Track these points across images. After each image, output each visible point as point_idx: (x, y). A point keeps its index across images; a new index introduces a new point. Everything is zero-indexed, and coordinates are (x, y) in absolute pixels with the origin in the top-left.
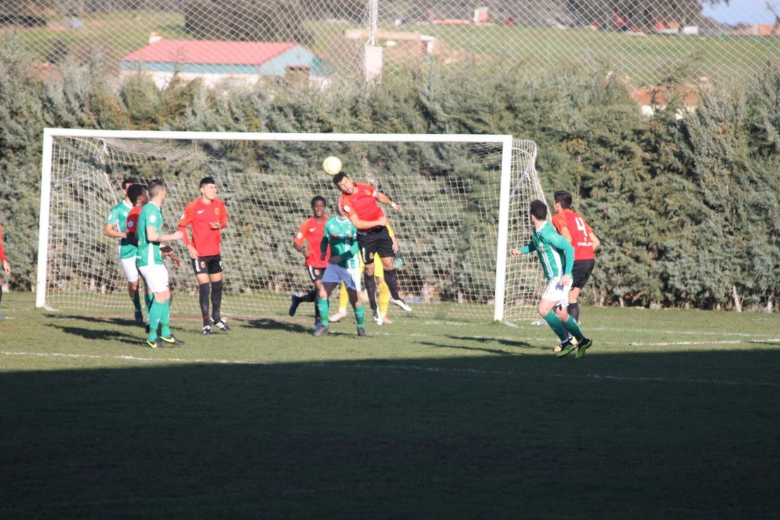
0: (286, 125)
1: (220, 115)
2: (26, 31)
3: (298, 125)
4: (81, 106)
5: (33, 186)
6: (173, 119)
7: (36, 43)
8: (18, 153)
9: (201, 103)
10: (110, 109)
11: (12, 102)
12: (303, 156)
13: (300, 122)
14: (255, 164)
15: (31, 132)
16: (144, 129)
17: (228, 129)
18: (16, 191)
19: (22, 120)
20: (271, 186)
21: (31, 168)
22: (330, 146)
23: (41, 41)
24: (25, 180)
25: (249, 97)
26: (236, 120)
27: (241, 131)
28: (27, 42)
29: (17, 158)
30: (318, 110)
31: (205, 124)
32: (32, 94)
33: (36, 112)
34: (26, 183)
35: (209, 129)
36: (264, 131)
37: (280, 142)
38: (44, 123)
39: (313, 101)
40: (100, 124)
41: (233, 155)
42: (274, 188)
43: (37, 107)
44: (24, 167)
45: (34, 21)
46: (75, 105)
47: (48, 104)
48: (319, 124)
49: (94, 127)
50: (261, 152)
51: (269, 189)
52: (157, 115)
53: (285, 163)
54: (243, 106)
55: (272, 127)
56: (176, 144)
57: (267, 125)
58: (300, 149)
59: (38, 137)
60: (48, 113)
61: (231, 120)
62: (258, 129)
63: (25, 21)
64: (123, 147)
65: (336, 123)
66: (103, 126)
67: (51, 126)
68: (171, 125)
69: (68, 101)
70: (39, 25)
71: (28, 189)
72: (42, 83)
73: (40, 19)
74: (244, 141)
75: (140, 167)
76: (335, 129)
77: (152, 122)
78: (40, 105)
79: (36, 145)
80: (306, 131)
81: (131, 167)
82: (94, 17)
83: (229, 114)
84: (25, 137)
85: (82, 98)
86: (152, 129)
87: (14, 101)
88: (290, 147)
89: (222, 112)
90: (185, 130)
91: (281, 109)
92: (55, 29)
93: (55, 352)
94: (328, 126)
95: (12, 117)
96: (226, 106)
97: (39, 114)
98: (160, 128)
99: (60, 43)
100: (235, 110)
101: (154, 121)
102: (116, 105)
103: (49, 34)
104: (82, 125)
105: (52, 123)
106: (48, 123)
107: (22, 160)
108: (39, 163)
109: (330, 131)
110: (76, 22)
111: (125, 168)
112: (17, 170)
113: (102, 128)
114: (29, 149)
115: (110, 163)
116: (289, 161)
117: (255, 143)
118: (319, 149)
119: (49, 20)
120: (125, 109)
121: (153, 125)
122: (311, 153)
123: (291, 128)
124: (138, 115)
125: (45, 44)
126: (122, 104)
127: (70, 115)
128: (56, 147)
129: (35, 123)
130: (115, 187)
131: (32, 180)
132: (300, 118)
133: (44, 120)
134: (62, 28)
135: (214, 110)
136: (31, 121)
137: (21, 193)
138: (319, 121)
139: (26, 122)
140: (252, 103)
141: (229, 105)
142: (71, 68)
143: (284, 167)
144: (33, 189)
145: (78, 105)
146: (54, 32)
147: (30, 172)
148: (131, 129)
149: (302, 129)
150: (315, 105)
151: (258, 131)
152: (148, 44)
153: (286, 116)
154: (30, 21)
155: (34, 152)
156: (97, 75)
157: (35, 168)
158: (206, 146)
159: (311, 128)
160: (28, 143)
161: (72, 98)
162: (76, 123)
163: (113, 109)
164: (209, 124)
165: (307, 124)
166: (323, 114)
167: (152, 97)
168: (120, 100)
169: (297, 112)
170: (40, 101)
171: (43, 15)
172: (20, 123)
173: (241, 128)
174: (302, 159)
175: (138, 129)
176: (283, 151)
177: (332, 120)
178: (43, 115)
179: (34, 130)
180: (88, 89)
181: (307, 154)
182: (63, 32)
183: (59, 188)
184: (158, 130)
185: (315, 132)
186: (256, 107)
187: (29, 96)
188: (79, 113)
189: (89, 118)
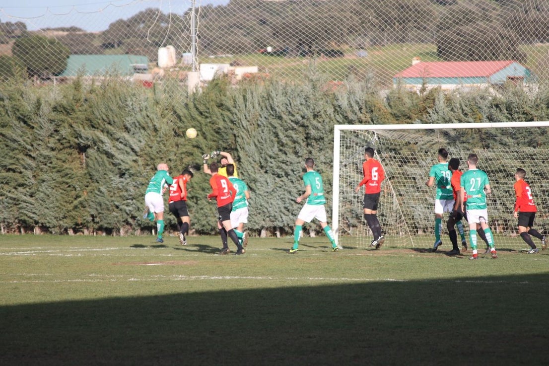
0: (501, 117)
1: (454, 112)
2: (330, 60)
3: (510, 117)
4: (360, 109)
5: (330, 164)
6: (422, 115)
7: (336, 68)
8: (319, 142)
9: (441, 104)
10: (380, 110)
11: (314, 109)
12: (513, 138)
13: (511, 115)
14: (480, 145)
15: (327, 127)
16: (402, 123)
17: (460, 121)
18: (318, 169)
19: (321, 120)
20: (491, 160)
21: (328, 152)
22: (532, 130)
23: (340, 66)
24: (324, 161)
25: (474, 99)
26: (466, 115)
27: (469, 122)
28: (330, 68)
29: (318, 146)
30: (523, 106)
31: (444, 119)
32: (327, 102)
33: (330, 114)
34: (325, 163)
35: (446, 122)
36: (486, 122)
37: (497, 129)
38: (335, 122)
39: (520, 100)
40: (373, 121)
41: (464, 139)
42: (494, 161)
43: (330, 111)
44: (323, 152)
45: (336, 53)
46: (356, 108)
47: (337, 109)
48: (525, 116)
49: (369, 123)
50: (484, 136)
51: (490, 162)
52: (411, 113)
53: (501, 144)
54: (470, 105)
55: (491, 119)
56: (425, 133)
57: (488, 118)
58: (511, 133)
59: (332, 131)
60: (338, 114)
61: (462, 115)
62: (481, 121)
63: (330, 53)
64: (388, 136)
65: (536, 115)
66: (375, 122)
67: (340, 123)
68: (421, 120)
69: (351, 106)
70: (339, 56)
71: (326, 166)
72: (334, 94)
73: (339, 51)
74: (472, 129)
75: (401, 149)
76: (535, 118)
77: (408, 119)
78: (333, 110)
79: (330, 137)
80: (515, 121)
81: (394, 150)
82: (375, 49)
83: (461, 111)
84: (324, 131)
85: (360, 103)
86: (408, 123)
87: (316, 107)
88: (504, 131)
89: (456, 110)
90: (430, 123)
91: (497, 106)
92: (349, 58)
93: (343, 277)
94: (531, 117)
95: (314, 118)
96: (458, 106)
97: (332, 115)
98: (414, 122)
99: (352, 67)
100: (464, 108)
101: (409, 118)
102: (383, 108)
103: (345, 61)
104: (361, 122)
105: (341, 121)
106: (338, 121)
107: (321, 147)
108: (332, 148)
109: (532, 120)
110: (362, 53)
111: (391, 150)
112: (318, 154)
113: (374, 123)
114: (326, 139)
115: (380, 147)
116: (504, 142)
117: (479, 130)
118: (524, 133)
119: (344, 51)
120: (390, 110)
121: (409, 120)
122: (519, 136)
123: (505, 120)
124: (399, 114)
125: (342, 68)
126: (388, 107)
127: (354, 115)
128: (343, 138)
129: (329, 122)
130: (384, 163)
131: (328, 161)
132: (511, 112)
133: (335, 119)
134: (354, 57)
135: (450, 109)
136: (327, 120)
137: (322, 170)
138: (524, 113)
139: (324, 121)
140: (476, 103)
141: (461, 105)
142: (352, 83)
143: (500, 146)
144: (329, 167)
145: (358, 108)
146: (349, 60)
147: (327, 155)
148: (393, 123)
149: (512, 119)
150: (521, 102)
151: (481, 122)
152: (411, 65)
153: (501, 110)
154: (332, 54)
155: (330, 142)
156: (370, 88)
157: (330, 152)
158: (445, 133)
159: (519, 118)
160: (325, 135)
161: (354, 104)
162: (357, 121)
163: (382, 111)
164: (447, 118)
165: (516, 116)
166: (527, 109)
167: (407, 101)
168: (386, 104)
169: (509, 108)
170: (332, 107)
171: (341, 49)
172: (320, 122)
173: (470, 121)
174: (513, 141)
175: (399, 124)
176: (499, 135)
177: (533, 112)
178: (335, 116)
179: (329, 127)
180: (365, 97)
181: (516, 137)
182: (354, 60)
183: (346, 166)
184: (412, 123)
185: (522, 121)
186: (479, 106)
187: (325, 104)
188: (359, 113)
189: (366, 117)
